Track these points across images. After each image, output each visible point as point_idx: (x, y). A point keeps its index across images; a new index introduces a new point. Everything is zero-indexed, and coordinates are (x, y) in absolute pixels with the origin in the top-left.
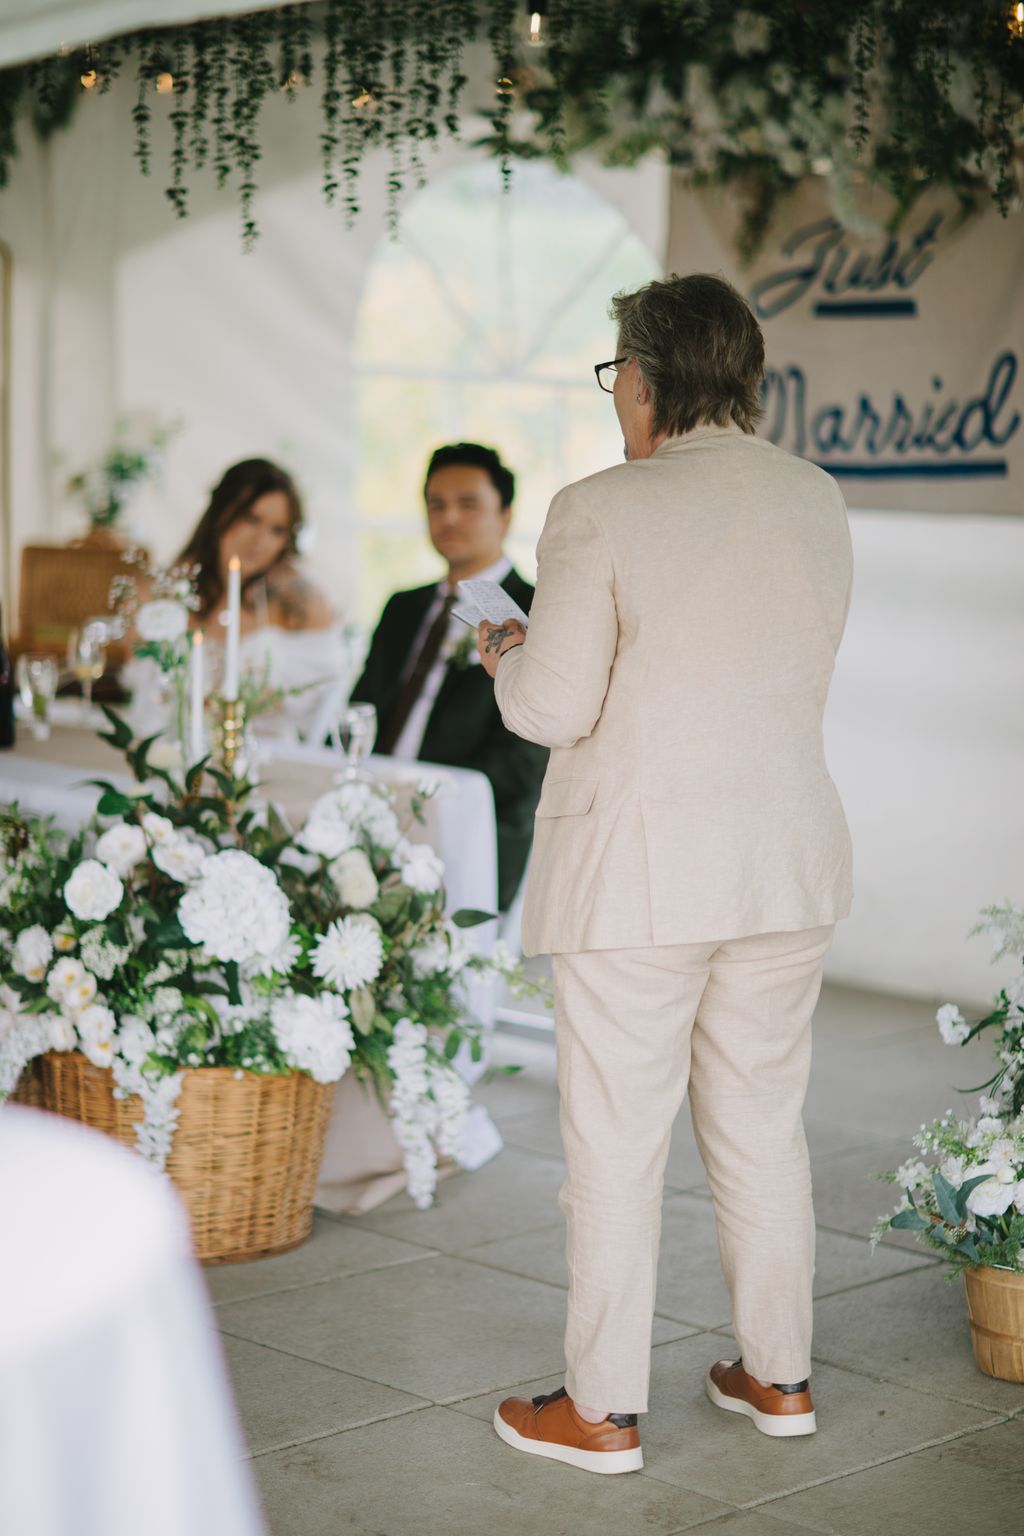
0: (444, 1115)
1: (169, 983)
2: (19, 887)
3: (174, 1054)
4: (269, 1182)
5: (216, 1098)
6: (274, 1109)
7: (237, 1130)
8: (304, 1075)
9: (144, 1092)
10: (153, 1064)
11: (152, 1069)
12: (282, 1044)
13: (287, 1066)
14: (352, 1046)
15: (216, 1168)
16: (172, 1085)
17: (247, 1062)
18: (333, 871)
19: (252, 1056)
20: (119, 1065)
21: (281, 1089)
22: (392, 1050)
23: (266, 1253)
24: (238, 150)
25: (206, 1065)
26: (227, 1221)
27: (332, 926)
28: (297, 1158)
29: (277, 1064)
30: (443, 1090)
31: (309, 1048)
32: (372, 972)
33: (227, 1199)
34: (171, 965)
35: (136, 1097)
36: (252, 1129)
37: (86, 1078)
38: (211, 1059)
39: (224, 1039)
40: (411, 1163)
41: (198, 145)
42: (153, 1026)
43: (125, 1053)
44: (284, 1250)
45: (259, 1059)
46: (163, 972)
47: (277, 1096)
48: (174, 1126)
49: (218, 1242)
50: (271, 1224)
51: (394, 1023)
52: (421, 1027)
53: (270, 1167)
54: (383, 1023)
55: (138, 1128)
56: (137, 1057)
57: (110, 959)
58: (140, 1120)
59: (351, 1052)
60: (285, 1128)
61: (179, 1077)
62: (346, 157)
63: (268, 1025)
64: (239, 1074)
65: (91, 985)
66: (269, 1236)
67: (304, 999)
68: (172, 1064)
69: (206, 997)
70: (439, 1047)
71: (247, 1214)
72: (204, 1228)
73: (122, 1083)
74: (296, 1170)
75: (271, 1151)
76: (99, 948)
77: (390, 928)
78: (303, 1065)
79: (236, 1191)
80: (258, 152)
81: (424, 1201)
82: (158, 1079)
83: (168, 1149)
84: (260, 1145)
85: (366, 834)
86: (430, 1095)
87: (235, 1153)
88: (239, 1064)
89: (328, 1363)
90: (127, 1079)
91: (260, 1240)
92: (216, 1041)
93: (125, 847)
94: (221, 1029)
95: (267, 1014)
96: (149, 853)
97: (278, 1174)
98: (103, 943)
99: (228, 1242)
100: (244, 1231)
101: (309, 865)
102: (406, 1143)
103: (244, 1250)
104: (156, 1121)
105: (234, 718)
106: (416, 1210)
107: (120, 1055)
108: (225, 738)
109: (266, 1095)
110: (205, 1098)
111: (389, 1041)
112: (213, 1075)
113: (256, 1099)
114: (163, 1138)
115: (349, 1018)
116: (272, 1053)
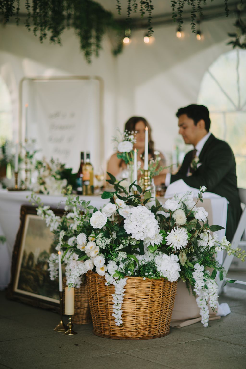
0: (210, 294)
1: (122, 250)
2: (80, 224)
3: (124, 271)
4: (155, 315)
5: (138, 287)
6: (156, 291)
7: (144, 297)
8: (165, 280)
9: (115, 284)
10: (117, 274)
11: (117, 276)
12: (158, 270)
13: (159, 276)
14: (180, 270)
15: (138, 309)
16: (123, 281)
17: (147, 274)
18: (174, 216)
19: (149, 273)
20: (107, 275)
21: (158, 285)
22: (193, 273)
23: (154, 337)
24: (147, 6)
25: (133, 276)
26: (142, 326)
27: (172, 230)
28: (164, 307)
29: (156, 276)
30: (209, 286)
31: (166, 271)
32: (185, 244)
33: (141, 319)
34: (124, 245)
35: (112, 285)
36: (150, 296)
37: (98, 280)
38: (136, 274)
39: (140, 267)
40: (202, 313)
41: (135, 5)
42: (118, 264)
43: (109, 272)
44: (160, 336)
45: (150, 273)
46: (121, 247)
47: (157, 287)
48: (124, 295)
49: (139, 333)
50: (156, 328)
51: (194, 265)
52: (203, 266)
53: (155, 309)
54: (190, 264)
55: (113, 295)
56: (112, 272)
57: (104, 242)
58: (114, 293)
59: (180, 272)
60: (160, 297)
61: (125, 279)
62: (179, 7)
63: (154, 263)
64: (144, 278)
65: (98, 250)
66: (155, 332)
67: (165, 256)
68: (124, 275)
69: (134, 254)
70: (209, 273)
71: (148, 324)
72: (135, 328)
73: (107, 281)
74: (164, 311)
75: (155, 304)
76: (101, 239)
77: (191, 232)
78: (165, 276)
79: (145, 317)
80: (153, 7)
81: (206, 325)
82: (119, 279)
83: (122, 302)
84: (152, 302)
85: (184, 204)
86: (206, 287)
87: (144, 304)
88: (144, 275)
89: (167, 365)
90: (109, 279)
91: (153, 333)
92: (137, 268)
93: (111, 209)
94: (139, 265)
95: (153, 260)
96: (117, 211)
97: (158, 311)
98: (102, 238)
99: (142, 333)
100: (147, 329)
101: (167, 215)
102: (200, 306)
103: (147, 335)
104: (119, 293)
105: (147, 176)
106: (204, 327)
107: (107, 272)
108: (145, 182)
109: (153, 286)
110: (134, 287)
111: (193, 270)
112: (137, 279)
113: (151, 287)
114: (121, 298)
115: (179, 262)
116: (155, 272)
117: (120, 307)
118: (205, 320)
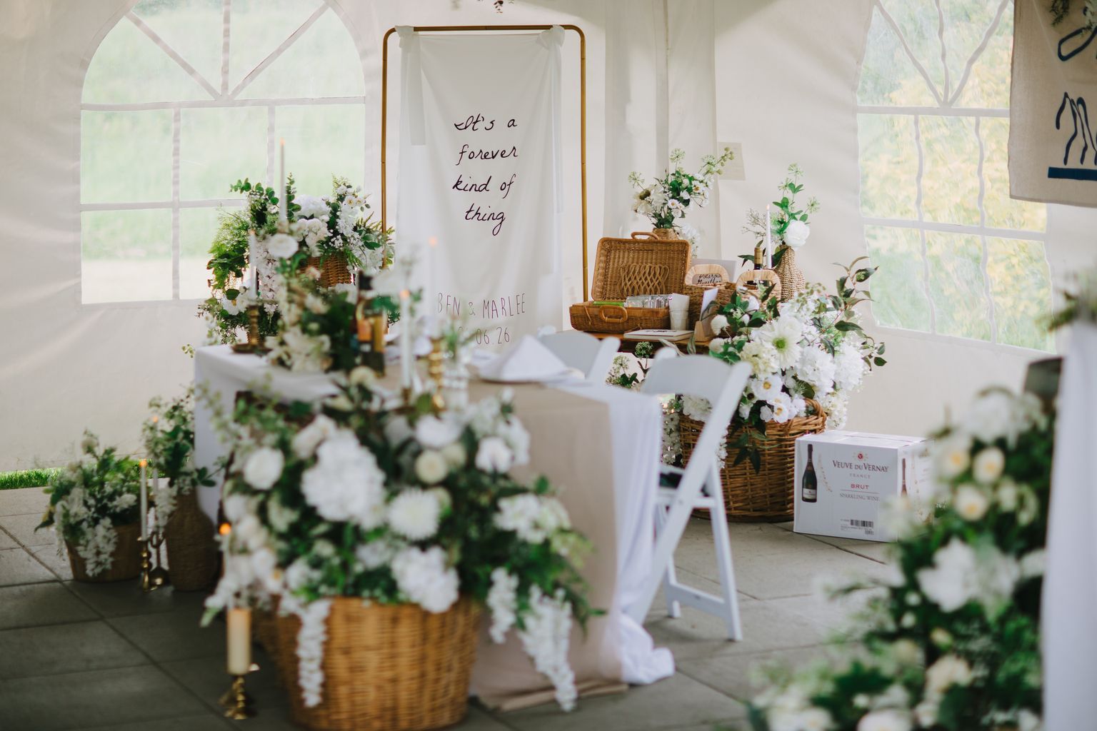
1: (325, 536)
4: (405, 684)
6: (403, 631)
7: (374, 645)
9: (300, 612)
11: (304, 596)
12: (400, 584)
16: (320, 609)
19: (372, 589)
20: (284, 593)
21: (406, 617)
22: (490, 591)
25: (345, 596)
26: (374, 710)
29: (395, 600)
33: (372, 694)
35: (296, 617)
38: (349, 591)
39: (356, 577)
43: (289, 584)
45: (378, 592)
47: (405, 621)
48: (324, 638)
53: (404, 673)
55: (298, 638)
57: (286, 518)
61: (325, 603)
63: (389, 568)
64: (367, 603)
66: (411, 721)
71: (389, 706)
73: (285, 606)
75: (403, 662)
76: (278, 509)
78: (415, 600)
81: (568, 705)
82: (307, 604)
83: (322, 655)
84: (392, 657)
87: (373, 662)
92: (351, 580)
95: (389, 562)
104: (311, 634)
107: (285, 586)
111: (489, 585)
114: (316, 646)
116: (391, 588)
117: (314, 665)
118: (566, 694)
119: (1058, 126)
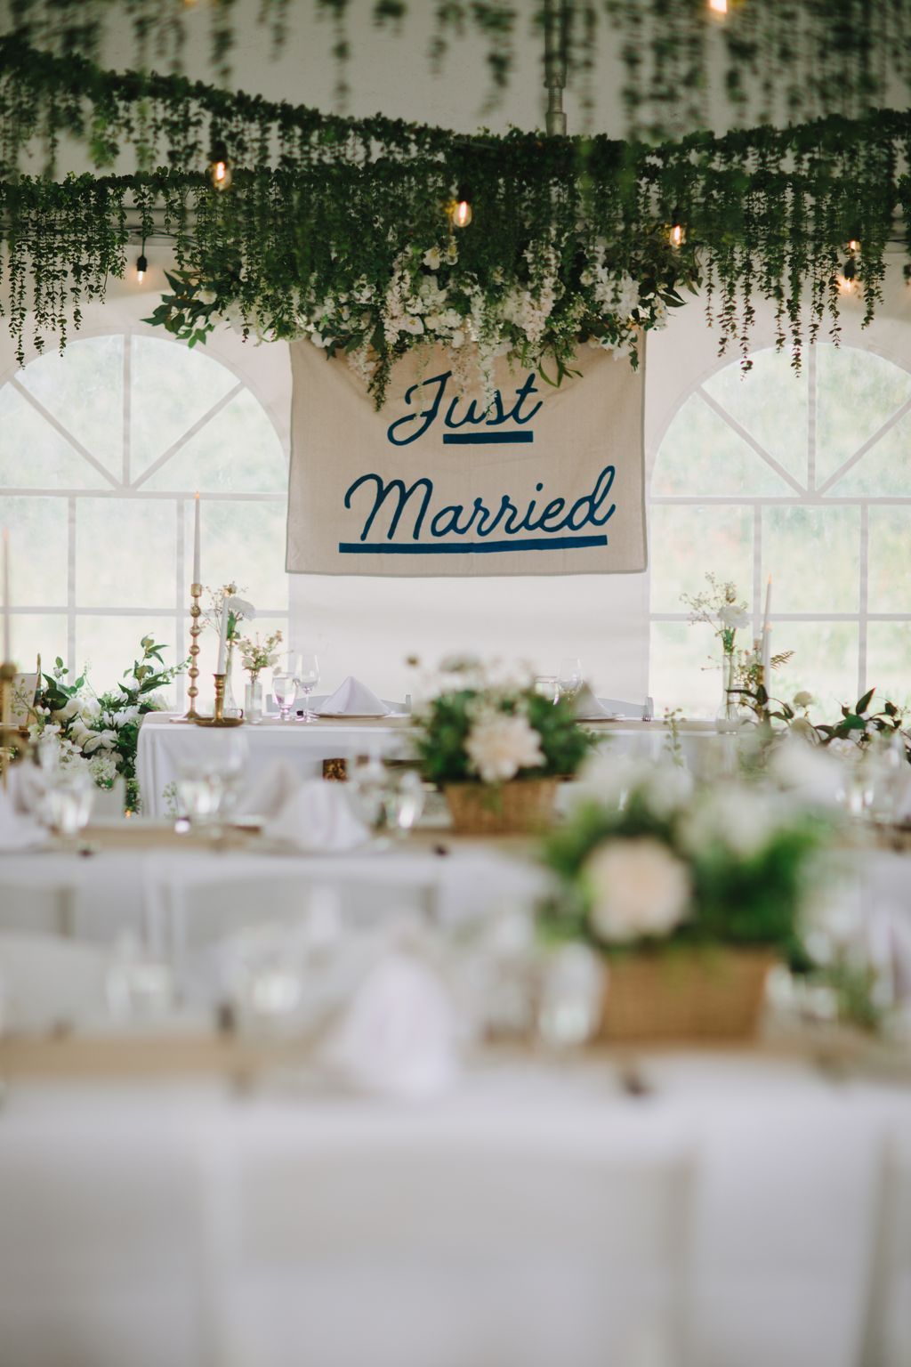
119: (348, 505)
